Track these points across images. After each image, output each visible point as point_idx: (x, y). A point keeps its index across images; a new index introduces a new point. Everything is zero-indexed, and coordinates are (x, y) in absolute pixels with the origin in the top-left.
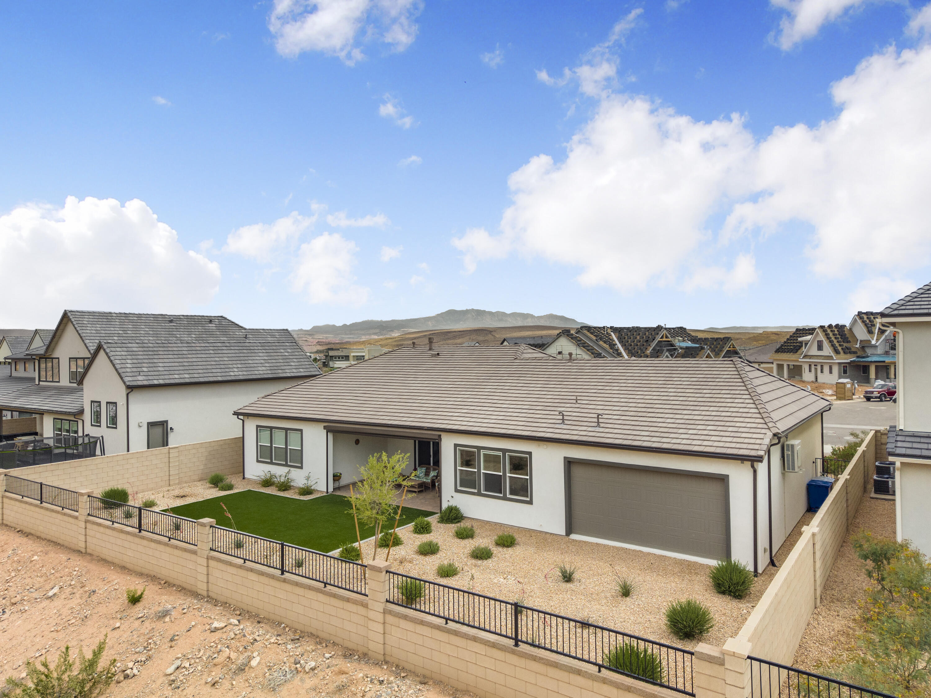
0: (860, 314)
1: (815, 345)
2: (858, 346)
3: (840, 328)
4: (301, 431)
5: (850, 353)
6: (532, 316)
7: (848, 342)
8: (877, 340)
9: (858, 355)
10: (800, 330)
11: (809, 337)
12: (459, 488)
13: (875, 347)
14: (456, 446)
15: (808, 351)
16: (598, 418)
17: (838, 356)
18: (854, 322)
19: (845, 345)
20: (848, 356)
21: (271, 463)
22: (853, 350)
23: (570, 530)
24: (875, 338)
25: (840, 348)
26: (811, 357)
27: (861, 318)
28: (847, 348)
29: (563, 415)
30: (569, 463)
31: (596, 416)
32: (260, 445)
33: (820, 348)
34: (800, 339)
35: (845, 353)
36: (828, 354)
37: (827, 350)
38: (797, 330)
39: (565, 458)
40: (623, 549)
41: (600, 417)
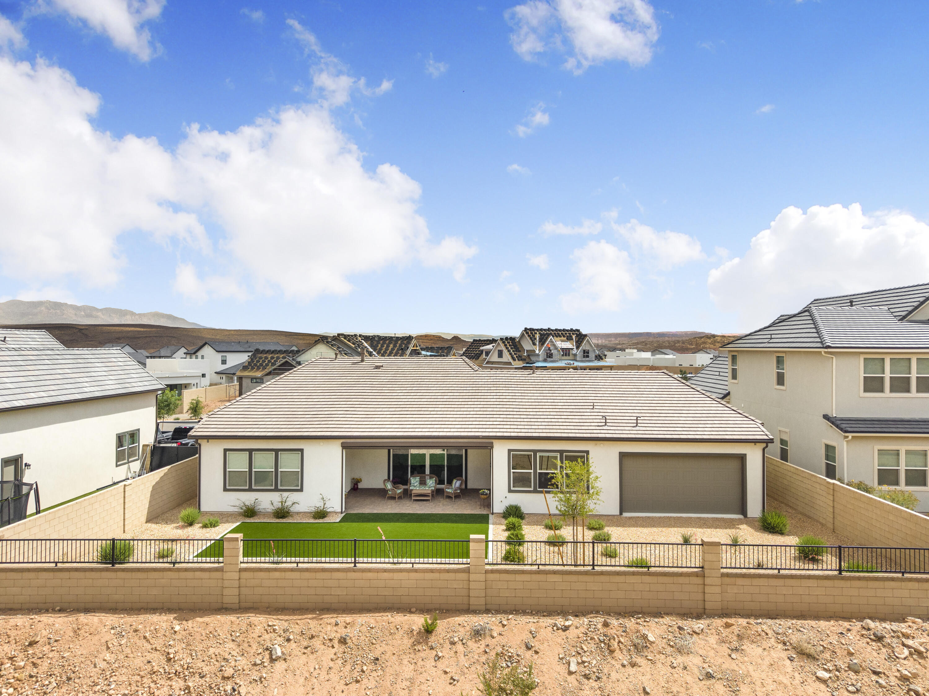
0: (526, 329)
1: (496, 354)
2: (525, 354)
3: (512, 339)
4: (302, 451)
5: (522, 360)
6: (132, 314)
7: (520, 351)
8: (540, 350)
9: (527, 361)
10: (477, 340)
11: (490, 347)
12: (512, 488)
13: (538, 355)
14: (510, 451)
15: (490, 358)
16: (637, 420)
17: (515, 362)
18: (522, 335)
19: (518, 353)
20: (521, 362)
21: (250, 490)
22: (523, 357)
23: (622, 510)
24: (538, 349)
25: (515, 356)
26: (493, 363)
27: (527, 333)
28: (520, 356)
29: (606, 419)
30: (623, 456)
31: (635, 418)
32: (229, 471)
33: (500, 354)
34: (481, 348)
35: (519, 360)
36: (507, 361)
37: (506, 357)
38: (474, 340)
39: (620, 453)
40: (668, 517)
41: (639, 418)
